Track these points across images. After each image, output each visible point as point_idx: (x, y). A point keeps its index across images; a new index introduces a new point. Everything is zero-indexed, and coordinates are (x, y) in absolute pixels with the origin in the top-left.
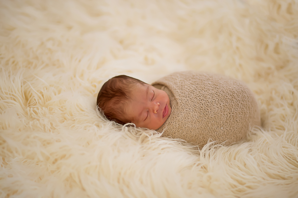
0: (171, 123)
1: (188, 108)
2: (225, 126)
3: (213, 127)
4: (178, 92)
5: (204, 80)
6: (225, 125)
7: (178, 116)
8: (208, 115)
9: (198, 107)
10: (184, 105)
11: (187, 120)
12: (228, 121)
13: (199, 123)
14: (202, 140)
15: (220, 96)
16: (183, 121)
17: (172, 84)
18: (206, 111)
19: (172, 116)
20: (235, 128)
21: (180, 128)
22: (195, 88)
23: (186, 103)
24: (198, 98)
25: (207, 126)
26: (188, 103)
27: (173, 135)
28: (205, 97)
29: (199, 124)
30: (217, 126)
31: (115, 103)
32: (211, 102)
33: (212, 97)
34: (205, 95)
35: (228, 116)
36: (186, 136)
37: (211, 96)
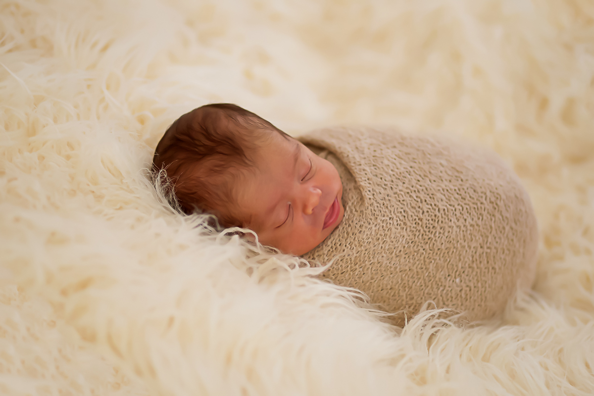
0: (338, 245)
1: (388, 216)
2: (465, 277)
3: (438, 275)
4: (366, 172)
5: (430, 154)
6: (466, 272)
7: (360, 230)
8: (433, 241)
9: (412, 216)
10: (379, 205)
11: (381, 245)
12: (475, 265)
13: (407, 256)
14: (404, 303)
15: (467, 200)
16: (371, 245)
17: (350, 150)
18: (429, 232)
19: (343, 228)
20: (487, 285)
21: (359, 263)
22: (407, 168)
23: (385, 202)
24: (414, 195)
25: (426, 269)
26: (388, 202)
27: (336, 278)
28: (431, 196)
29: (408, 260)
30: (449, 272)
31: (213, 171)
32: (444, 210)
33: (446, 199)
34: (431, 189)
35: (478, 254)
36: (367, 284)
37: (444, 195)
